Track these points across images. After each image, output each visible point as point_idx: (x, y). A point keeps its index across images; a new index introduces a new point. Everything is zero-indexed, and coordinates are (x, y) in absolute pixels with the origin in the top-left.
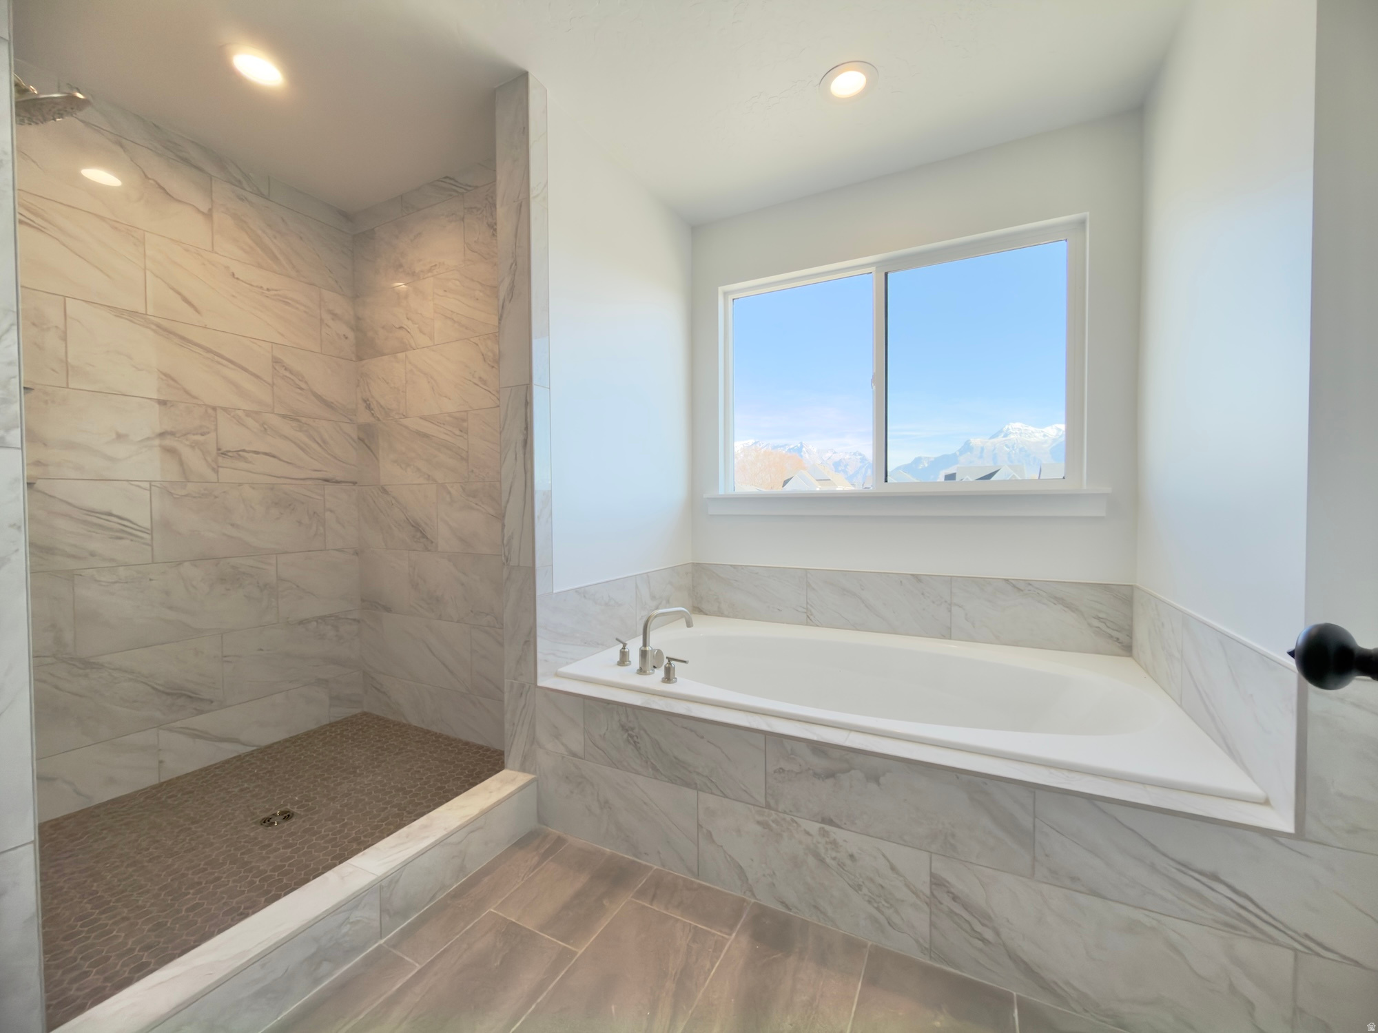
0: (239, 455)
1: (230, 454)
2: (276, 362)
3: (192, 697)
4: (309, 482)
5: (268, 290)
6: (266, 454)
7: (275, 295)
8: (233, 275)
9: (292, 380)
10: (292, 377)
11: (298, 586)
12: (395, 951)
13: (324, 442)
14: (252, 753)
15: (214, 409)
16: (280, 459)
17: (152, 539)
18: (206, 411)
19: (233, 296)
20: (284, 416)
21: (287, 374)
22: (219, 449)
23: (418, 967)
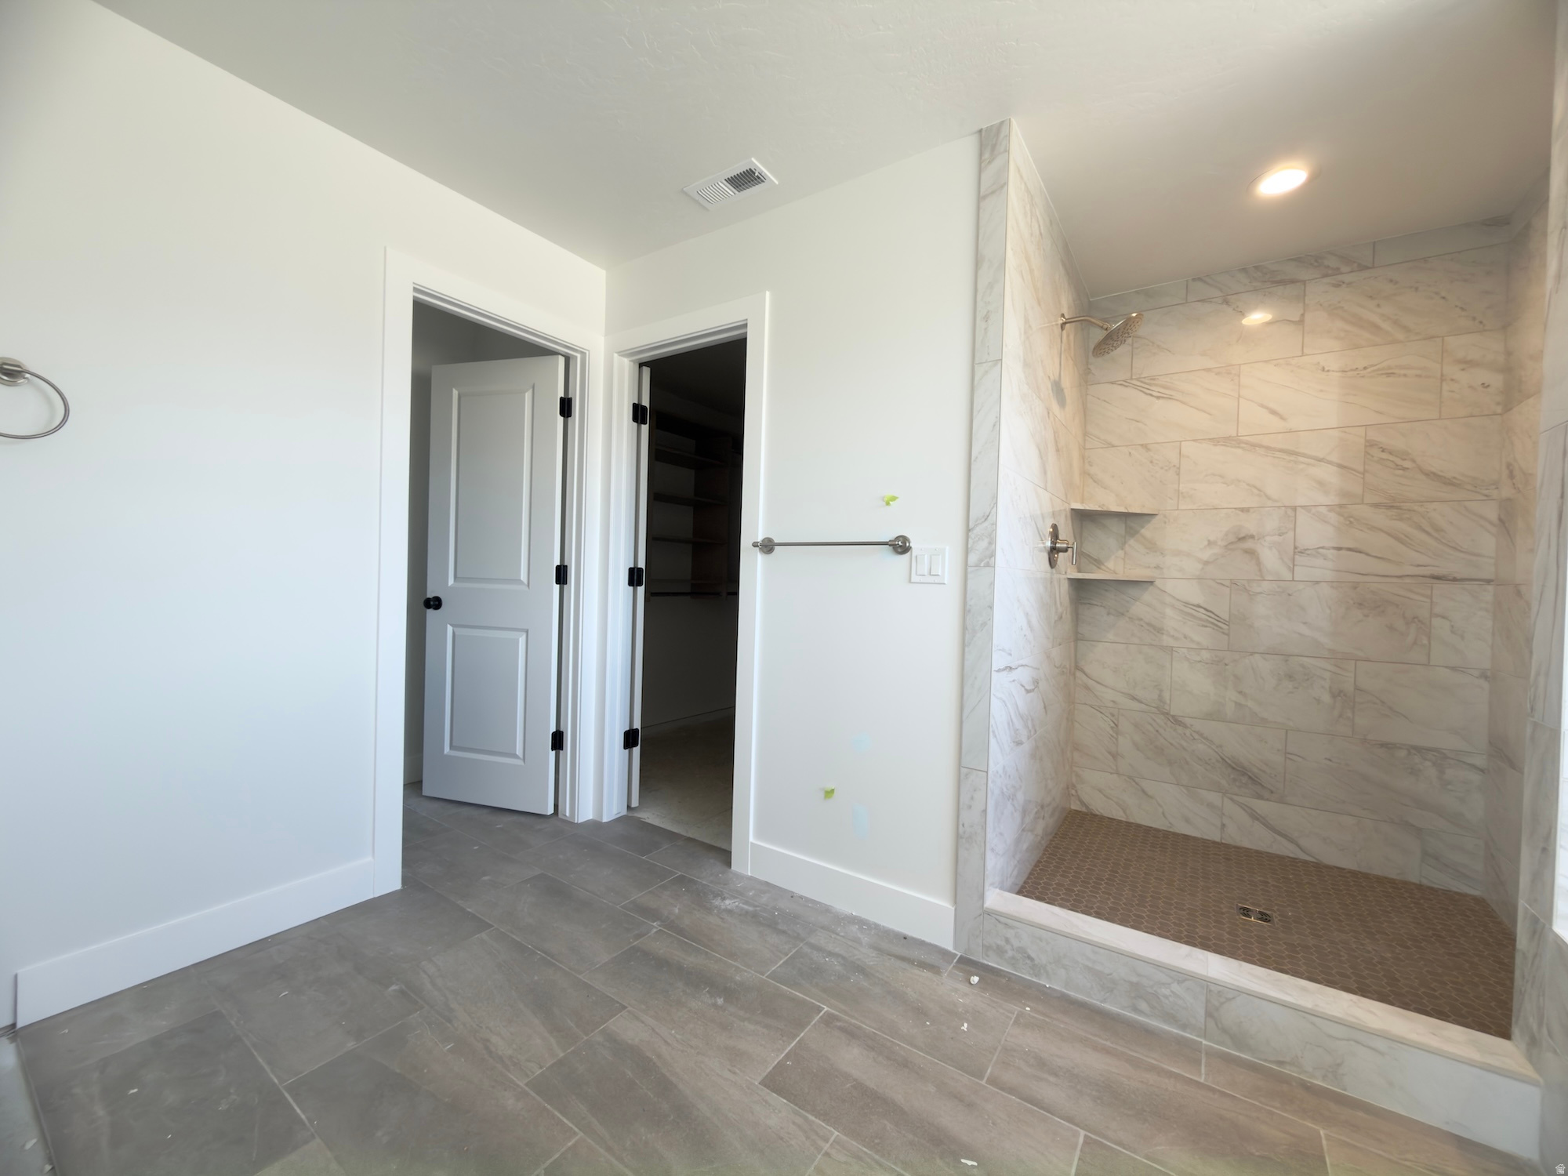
0: (1319, 553)
1: (1309, 552)
2: (1371, 446)
3: (1254, 780)
4: (1408, 580)
5: (1365, 368)
6: (1349, 549)
7: (1374, 371)
8: (1323, 369)
9: (1393, 461)
10: (1391, 458)
11: (1383, 702)
12: (1203, 1055)
13: (1438, 530)
14: (1306, 862)
15: (1294, 509)
16: (1367, 554)
17: (1229, 629)
18: (1286, 512)
19: (1321, 391)
20: (1376, 505)
21: (1385, 456)
22: (1295, 548)
23: (1202, 1080)
